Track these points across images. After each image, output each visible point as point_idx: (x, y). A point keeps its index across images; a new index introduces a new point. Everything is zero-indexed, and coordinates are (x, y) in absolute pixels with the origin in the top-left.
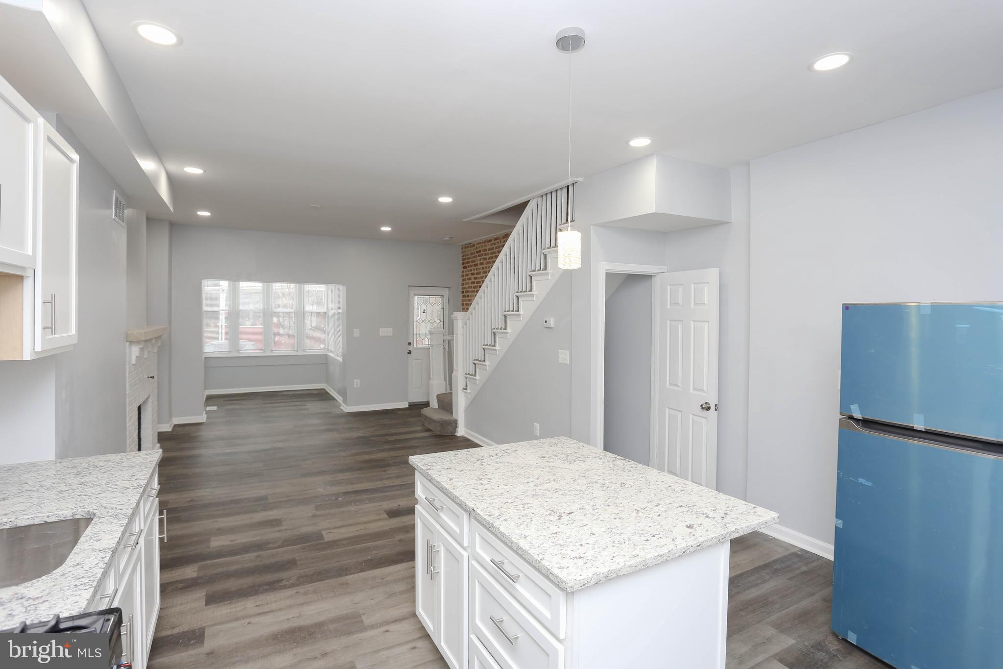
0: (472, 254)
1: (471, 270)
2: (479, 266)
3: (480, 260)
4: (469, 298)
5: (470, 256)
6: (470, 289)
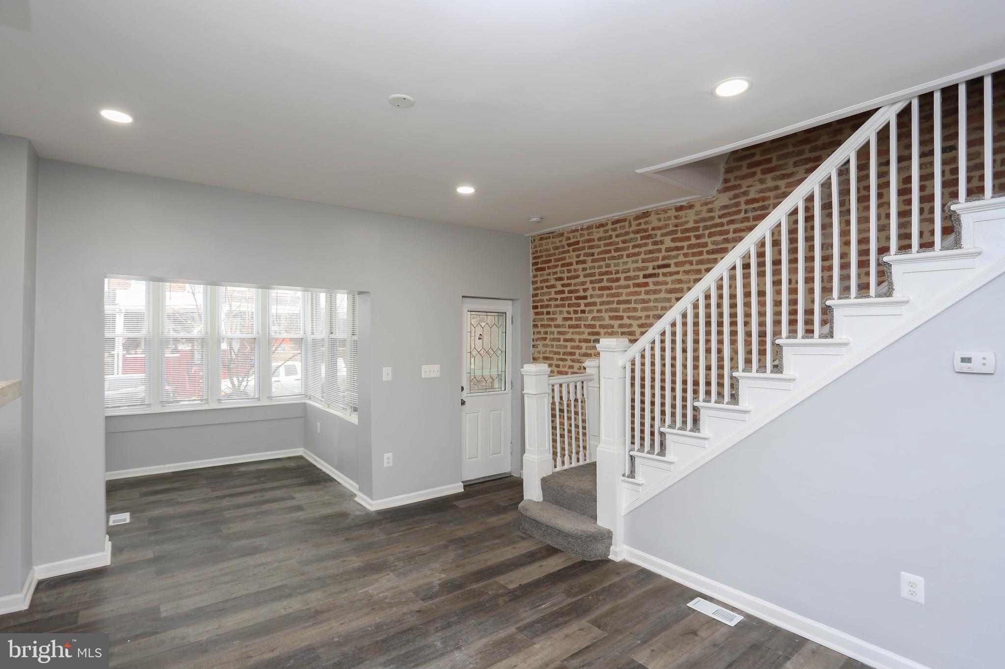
0: (556, 248)
1: (556, 273)
2: (575, 266)
3: (578, 256)
4: (551, 316)
5: (552, 252)
6: (553, 303)
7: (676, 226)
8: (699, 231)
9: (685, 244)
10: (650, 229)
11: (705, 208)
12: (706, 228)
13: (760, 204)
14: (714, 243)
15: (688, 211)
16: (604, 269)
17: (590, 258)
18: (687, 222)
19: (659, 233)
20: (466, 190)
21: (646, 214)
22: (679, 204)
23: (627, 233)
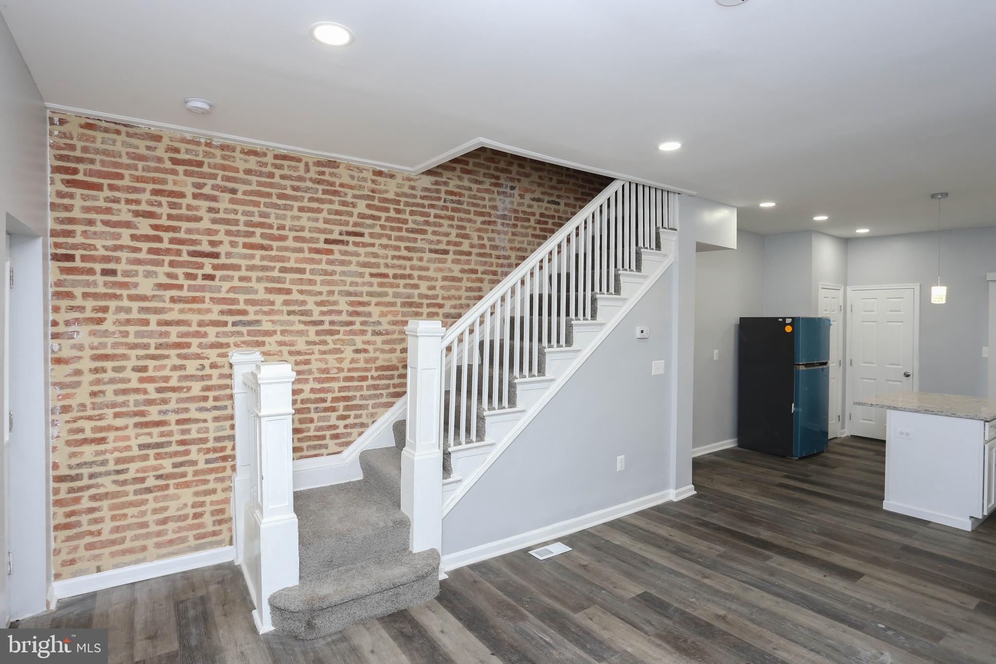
0: (136, 157)
2: (189, 201)
3: (198, 186)
4: (120, 279)
6: (125, 255)
7: (373, 191)
8: (400, 205)
9: (383, 215)
10: (337, 184)
11: (408, 183)
12: (407, 204)
13: (457, 198)
14: (414, 222)
15: (388, 180)
17: (228, 196)
18: (386, 192)
19: (350, 192)
21: (333, 164)
22: (378, 168)
23: (301, 179)
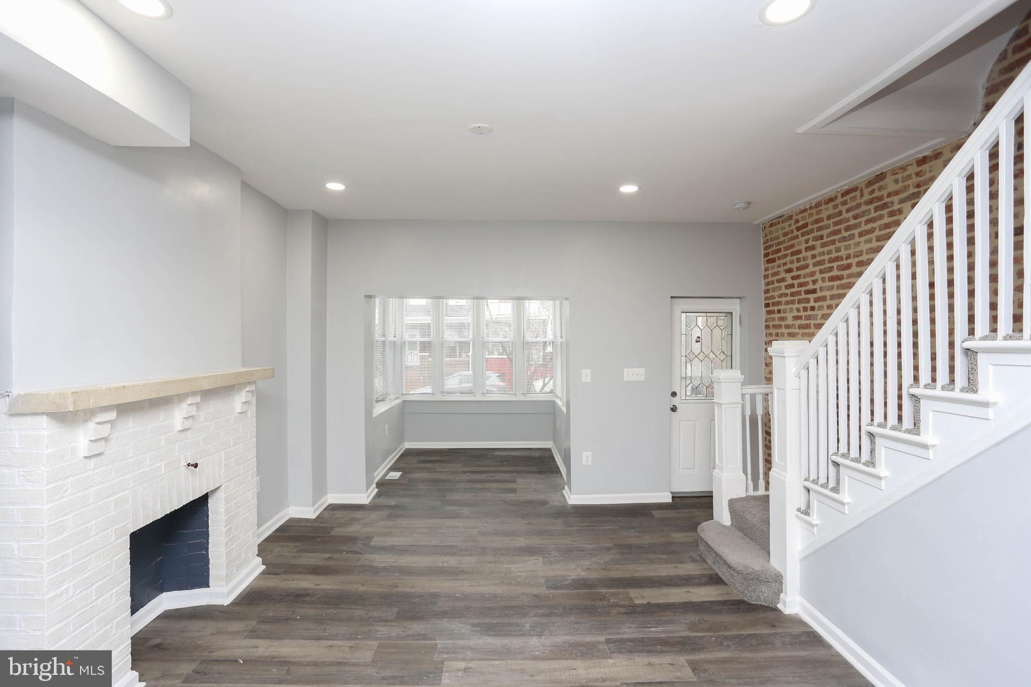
0: (785, 234)
1: (785, 264)
2: (804, 254)
3: (807, 241)
4: (782, 315)
5: (782, 239)
6: (783, 299)
7: (918, 186)
10: (885, 195)
16: (834, 255)
17: (820, 242)
19: (896, 199)
20: (629, 189)
21: (881, 177)
22: (921, 156)
23: (858, 206)
